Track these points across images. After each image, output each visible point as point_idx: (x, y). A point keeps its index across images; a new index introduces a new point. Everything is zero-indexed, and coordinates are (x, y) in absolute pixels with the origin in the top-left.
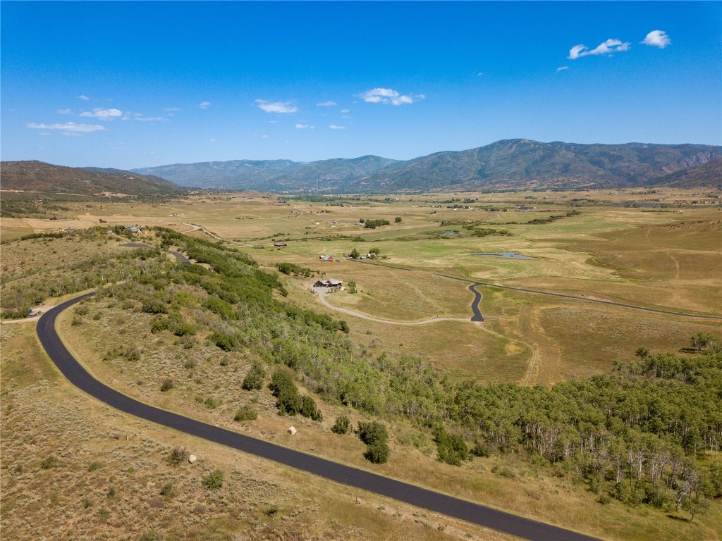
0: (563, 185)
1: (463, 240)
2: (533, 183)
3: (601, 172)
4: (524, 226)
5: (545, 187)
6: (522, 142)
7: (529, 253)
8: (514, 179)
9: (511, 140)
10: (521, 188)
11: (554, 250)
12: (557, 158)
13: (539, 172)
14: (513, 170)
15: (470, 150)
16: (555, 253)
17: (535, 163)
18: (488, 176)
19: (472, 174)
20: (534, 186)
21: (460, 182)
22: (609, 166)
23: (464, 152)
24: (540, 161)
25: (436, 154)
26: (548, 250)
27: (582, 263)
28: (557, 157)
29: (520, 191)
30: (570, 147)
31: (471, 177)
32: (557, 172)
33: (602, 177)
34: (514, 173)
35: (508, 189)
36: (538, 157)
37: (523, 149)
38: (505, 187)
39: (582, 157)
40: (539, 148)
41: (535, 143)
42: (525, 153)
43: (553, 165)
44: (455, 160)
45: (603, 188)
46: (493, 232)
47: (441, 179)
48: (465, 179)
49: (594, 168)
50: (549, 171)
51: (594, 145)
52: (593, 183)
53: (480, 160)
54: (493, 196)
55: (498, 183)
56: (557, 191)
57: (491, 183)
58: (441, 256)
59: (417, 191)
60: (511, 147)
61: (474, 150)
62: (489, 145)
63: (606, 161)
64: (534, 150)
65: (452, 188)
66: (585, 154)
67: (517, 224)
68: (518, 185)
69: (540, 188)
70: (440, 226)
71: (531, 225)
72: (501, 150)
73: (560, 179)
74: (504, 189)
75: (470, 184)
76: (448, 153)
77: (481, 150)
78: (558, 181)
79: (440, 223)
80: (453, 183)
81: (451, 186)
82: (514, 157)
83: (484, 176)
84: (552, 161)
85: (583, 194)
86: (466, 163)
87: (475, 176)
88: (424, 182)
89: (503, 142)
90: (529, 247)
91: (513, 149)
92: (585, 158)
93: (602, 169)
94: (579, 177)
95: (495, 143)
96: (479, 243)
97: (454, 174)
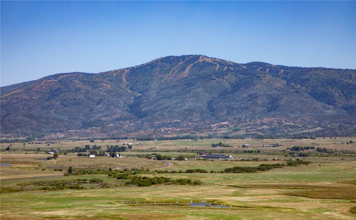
0: (272, 130)
1: (111, 190)
2: (222, 126)
3: (331, 111)
4: (219, 175)
5: (242, 133)
6: (201, 60)
7: (239, 202)
8: (191, 120)
9: (183, 57)
10: (203, 135)
11: (284, 197)
12: (258, 88)
13: (230, 110)
14: (189, 104)
15: (116, 71)
16: (287, 201)
17: (224, 94)
18: (145, 114)
19: (119, 111)
20: (224, 131)
21: (98, 123)
22: (342, 102)
23: (103, 75)
24: (232, 92)
25: (56, 76)
26: (273, 198)
27: (343, 214)
28: (258, 86)
29: (202, 138)
30: (278, 72)
31: (118, 116)
32: (259, 109)
33: (333, 118)
34: (190, 111)
35: (180, 135)
36: (227, 85)
37: (203, 72)
38: (176, 132)
39: (299, 86)
40: (228, 70)
41: (222, 63)
42: (208, 78)
43: (253, 97)
44: (89, 88)
45: (336, 135)
46: (167, 181)
47: (65, 118)
48: (108, 119)
49: (319, 105)
50: (246, 108)
51: (317, 69)
52: (318, 129)
53: (131, 89)
54: (157, 144)
55: (164, 125)
56: (262, 137)
57: (152, 127)
58: (69, 207)
59: (21, 138)
60: (183, 69)
61: (122, 71)
62: (147, 65)
63: (336, 93)
64: (221, 74)
65: (85, 134)
66: (303, 82)
67: (205, 172)
68: (196, 129)
69: (234, 134)
70: (65, 175)
71: (230, 174)
72: (168, 71)
73: (266, 120)
74: (175, 135)
75: (117, 128)
76: (77, 75)
77: (134, 71)
78: (262, 124)
79: (65, 171)
80: (86, 125)
81: (83, 130)
82: (189, 84)
83: (141, 115)
84: (251, 92)
85: (306, 142)
86: (108, 92)
87: (125, 114)
88: (34, 122)
89: (169, 60)
90: (235, 195)
91: (187, 71)
92: (304, 88)
93: (331, 107)
94: (296, 118)
95: (157, 61)
96: (142, 192)
97: (87, 110)
